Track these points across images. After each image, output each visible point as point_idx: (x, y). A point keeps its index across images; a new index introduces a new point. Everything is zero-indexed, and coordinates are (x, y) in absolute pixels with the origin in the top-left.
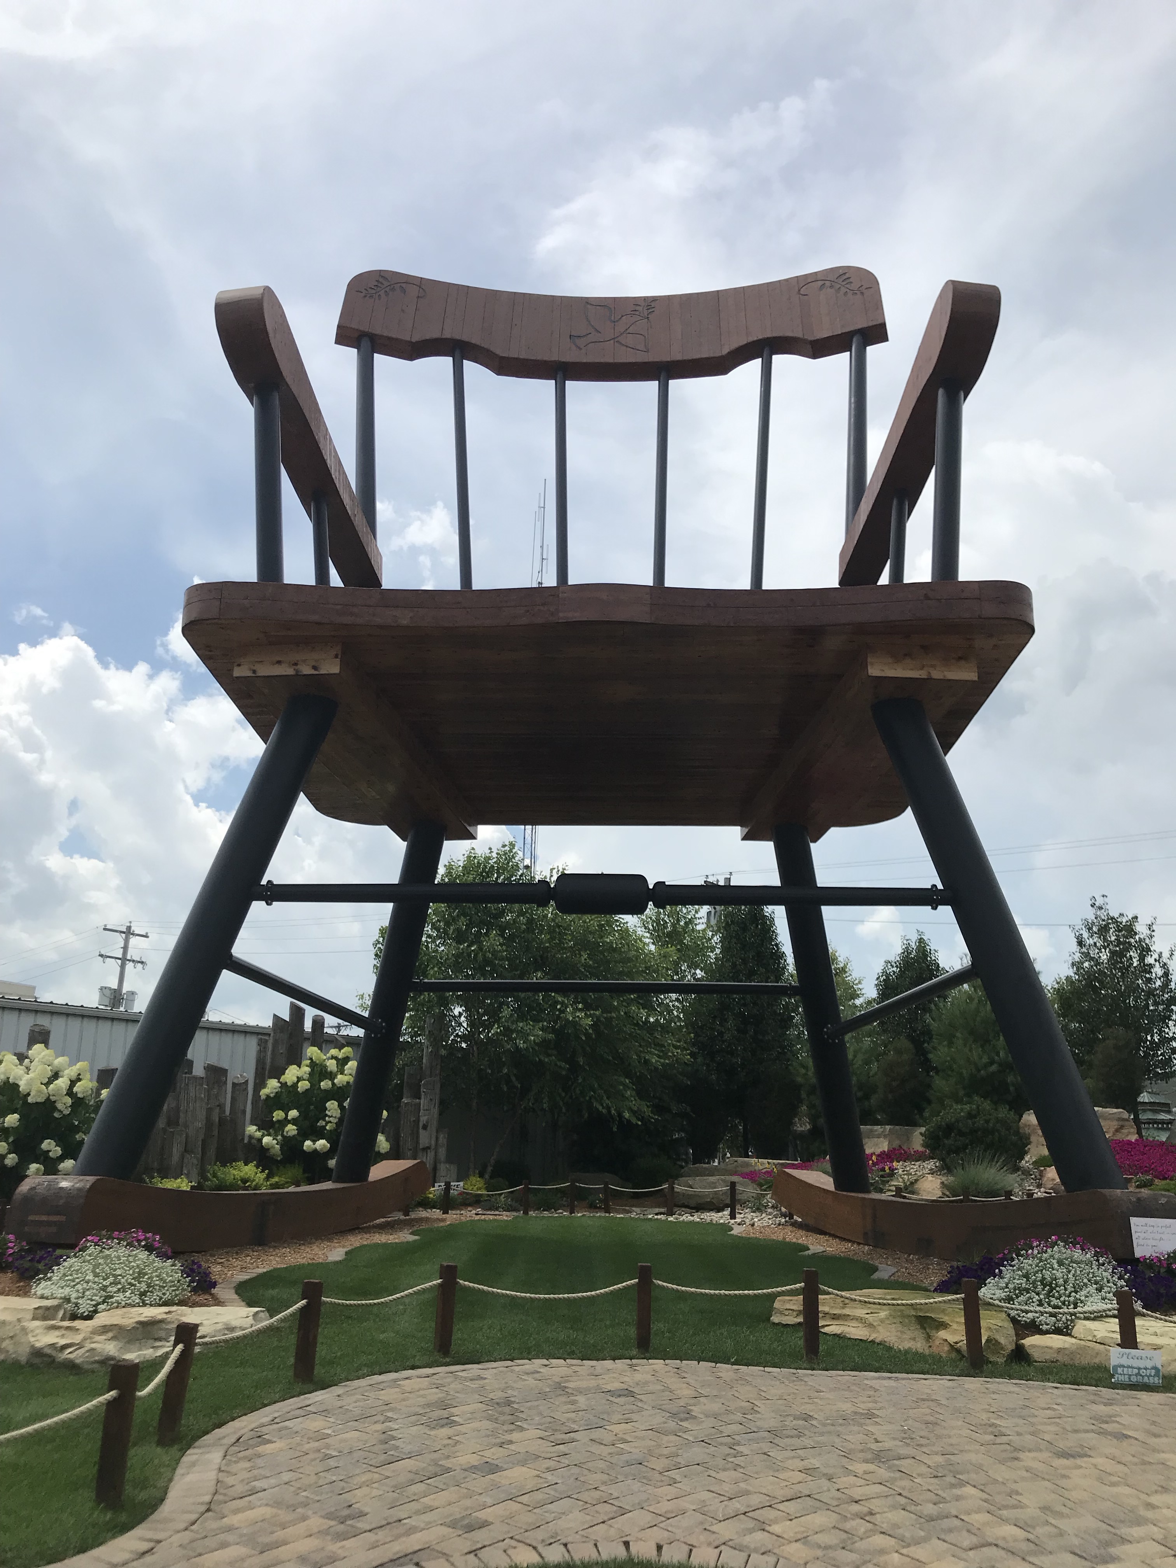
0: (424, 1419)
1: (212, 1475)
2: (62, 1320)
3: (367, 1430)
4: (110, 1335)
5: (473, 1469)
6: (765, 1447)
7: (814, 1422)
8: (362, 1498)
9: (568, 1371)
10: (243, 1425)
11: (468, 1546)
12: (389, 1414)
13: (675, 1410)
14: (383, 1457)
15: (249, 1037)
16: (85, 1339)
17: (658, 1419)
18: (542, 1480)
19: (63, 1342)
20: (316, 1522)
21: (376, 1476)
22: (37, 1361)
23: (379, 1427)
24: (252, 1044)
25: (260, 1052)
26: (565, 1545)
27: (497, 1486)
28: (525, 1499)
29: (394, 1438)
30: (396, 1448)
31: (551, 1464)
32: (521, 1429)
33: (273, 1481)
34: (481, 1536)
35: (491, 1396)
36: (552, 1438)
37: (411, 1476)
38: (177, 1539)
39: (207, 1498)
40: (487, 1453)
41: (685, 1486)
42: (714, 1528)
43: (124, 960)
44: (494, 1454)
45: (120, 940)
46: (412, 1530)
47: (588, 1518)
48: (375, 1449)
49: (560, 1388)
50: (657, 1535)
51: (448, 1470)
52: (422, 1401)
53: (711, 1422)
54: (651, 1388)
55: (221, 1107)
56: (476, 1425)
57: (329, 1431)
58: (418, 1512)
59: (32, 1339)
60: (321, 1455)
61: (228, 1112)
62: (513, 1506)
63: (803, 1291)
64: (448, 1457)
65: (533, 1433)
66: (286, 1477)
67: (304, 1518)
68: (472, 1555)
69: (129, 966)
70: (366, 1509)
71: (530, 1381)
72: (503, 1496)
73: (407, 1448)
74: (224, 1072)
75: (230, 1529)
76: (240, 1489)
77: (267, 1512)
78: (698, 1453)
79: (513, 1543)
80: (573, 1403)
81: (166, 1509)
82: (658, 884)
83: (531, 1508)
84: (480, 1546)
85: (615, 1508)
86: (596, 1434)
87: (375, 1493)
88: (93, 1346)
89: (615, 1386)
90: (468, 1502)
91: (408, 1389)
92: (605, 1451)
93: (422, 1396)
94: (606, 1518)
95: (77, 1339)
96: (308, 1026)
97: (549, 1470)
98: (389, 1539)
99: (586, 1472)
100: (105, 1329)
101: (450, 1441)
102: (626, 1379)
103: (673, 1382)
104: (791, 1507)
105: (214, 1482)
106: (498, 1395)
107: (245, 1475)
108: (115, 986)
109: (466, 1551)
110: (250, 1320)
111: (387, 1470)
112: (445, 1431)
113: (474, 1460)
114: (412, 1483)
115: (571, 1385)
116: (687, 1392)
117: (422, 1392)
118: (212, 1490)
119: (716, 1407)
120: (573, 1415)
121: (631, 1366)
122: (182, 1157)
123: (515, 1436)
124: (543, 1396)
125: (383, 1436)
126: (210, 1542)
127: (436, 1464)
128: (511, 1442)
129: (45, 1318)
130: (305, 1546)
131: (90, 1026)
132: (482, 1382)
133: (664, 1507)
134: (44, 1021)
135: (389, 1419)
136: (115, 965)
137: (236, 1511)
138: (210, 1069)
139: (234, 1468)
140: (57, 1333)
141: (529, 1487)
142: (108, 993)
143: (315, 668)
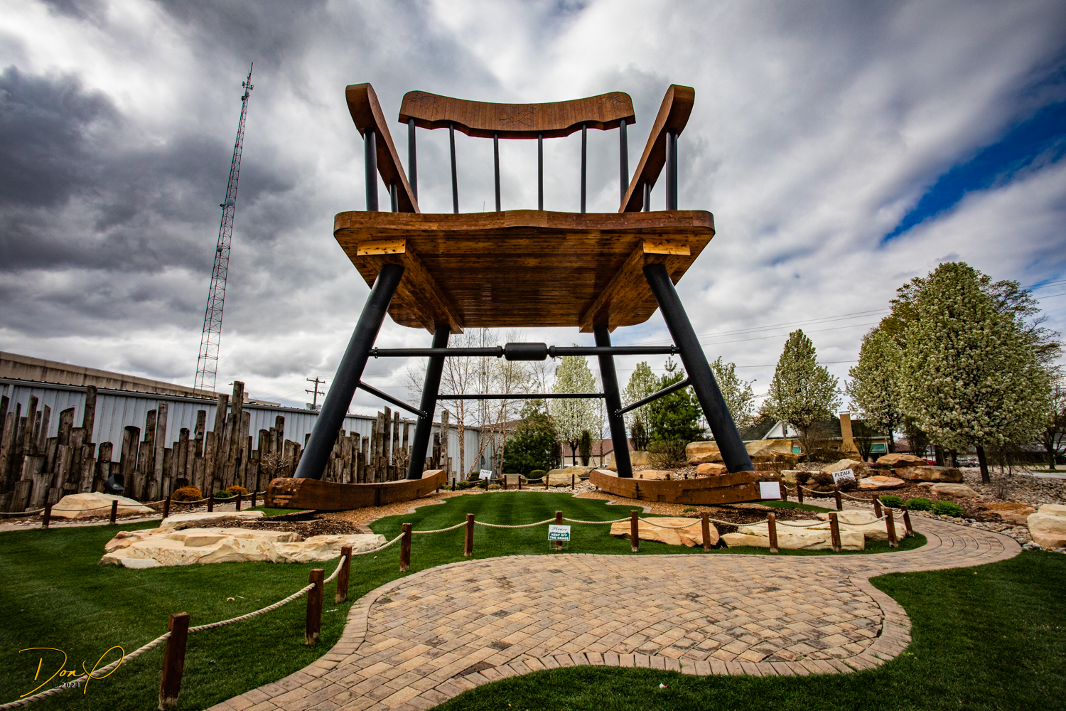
0: (466, 588)
1: (364, 620)
2: (291, 541)
3: (439, 594)
4: (313, 548)
5: (495, 614)
6: (633, 595)
8: (444, 631)
9: (528, 561)
10: (379, 592)
11: (503, 660)
12: (449, 586)
13: (584, 579)
14: (449, 609)
15: (368, 421)
16: (301, 550)
17: (578, 584)
18: (532, 619)
19: (291, 552)
20: (422, 648)
21: (448, 619)
22: (280, 560)
23: (445, 593)
24: (370, 424)
25: (373, 427)
26: (554, 656)
27: (511, 623)
28: (525, 630)
29: (452, 598)
30: (455, 604)
31: (534, 610)
32: (514, 592)
33: (395, 624)
34: (509, 653)
35: (495, 575)
36: (530, 596)
37: (466, 619)
38: (349, 660)
39: (363, 634)
40: (500, 605)
41: (603, 618)
42: (626, 641)
43: (316, 392)
44: (504, 606)
45: (313, 384)
46: (472, 651)
47: (561, 640)
48: (444, 605)
50: (598, 647)
51: (483, 615)
52: (463, 579)
53: (603, 584)
54: (569, 568)
55: (358, 450)
56: (492, 590)
57: (420, 595)
58: (472, 640)
59: (277, 551)
60: (418, 609)
61: (361, 452)
62: (521, 635)
63: (631, 520)
64: (482, 608)
65: (521, 594)
66: (402, 621)
67: (415, 645)
68: (506, 665)
69: (318, 395)
70: (446, 639)
71: (512, 567)
72: (515, 629)
73: (461, 604)
74: (358, 435)
75: (377, 653)
76: (380, 628)
77: (393, 641)
78: (601, 601)
79: (526, 656)
80: (535, 577)
81: (340, 644)
82: (551, 347)
83: (531, 635)
84: (509, 659)
85: (573, 634)
86: (551, 592)
87: (449, 629)
88: (306, 553)
89: (552, 568)
90: (498, 633)
91: (455, 572)
92: (558, 602)
93: (463, 576)
94: (570, 639)
95: (298, 550)
96: (392, 417)
97: (533, 613)
98: (461, 657)
99: (552, 614)
100: (310, 546)
101: (481, 599)
102: (556, 564)
103: (578, 564)
104: (660, 627)
105: (366, 625)
106: (499, 575)
107: (380, 620)
108: (313, 403)
109: (503, 663)
110: (377, 540)
111: (453, 616)
112: (477, 594)
113: (495, 609)
114: (467, 623)
115: (531, 568)
116: (587, 569)
117: (461, 574)
118: (365, 629)
119: (602, 576)
120: (537, 583)
121: (556, 557)
122: (343, 470)
123: (512, 595)
124: (520, 574)
125: (447, 598)
126: (366, 661)
127: (477, 613)
128: (511, 599)
129: (284, 541)
130: (417, 662)
131: (302, 417)
132: (489, 568)
133: (598, 631)
134: (282, 415)
135: (450, 589)
136: (312, 395)
137: (379, 641)
138: (352, 433)
139: (375, 616)
140: (288, 547)
141: (526, 623)
142: (310, 406)
143: (394, 251)
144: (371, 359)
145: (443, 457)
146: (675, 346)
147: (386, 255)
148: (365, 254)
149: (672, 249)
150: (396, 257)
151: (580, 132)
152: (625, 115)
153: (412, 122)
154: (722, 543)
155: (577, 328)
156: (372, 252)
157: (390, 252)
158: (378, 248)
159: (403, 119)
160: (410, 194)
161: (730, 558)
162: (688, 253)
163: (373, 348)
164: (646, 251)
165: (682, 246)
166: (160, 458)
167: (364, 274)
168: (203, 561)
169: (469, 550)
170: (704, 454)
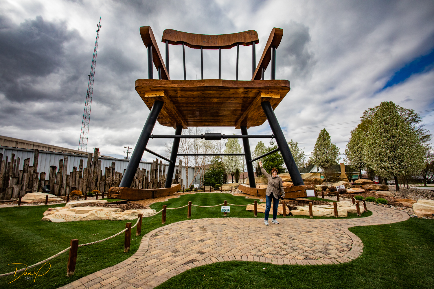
0: (188, 231)
1: (147, 243)
2: (118, 212)
3: (177, 233)
4: (127, 215)
5: (199, 241)
6: (254, 234)
7: (262, 228)
8: (179, 247)
10: (153, 232)
11: (202, 258)
12: (181, 230)
13: (235, 227)
14: (181, 239)
15: (149, 164)
16: (122, 216)
17: (232, 229)
18: (214, 243)
19: (118, 216)
20: (170, 253)
21: (181, 243)
22: (114, 219)
23: (179, 232)
24: (150, 165)
26: (222, 257)
27: (206, 244)
28: (211, 247)
29: (182, 234)
31: (215, 239)
32: (207, 232)
33: (160, 244)
34: (205, 255)
35: (200, 226)
36: (213, 234)
37: (188, 243)
38: (141, 258)
39: (147, 248)
40: (202, 237)
41: (242, 242)
42: (251, 252)
43: (128, 152)
44: (203, 238)
45: (127, 149)
46: (190, 255)
47: (225, 251)
48: (179, 237)
49: (212, 224)
50: (240, 254)
51: (195, 241)
53: (242, 229)
54: (229, 223)
55: (145, 176)
56: (198, 231)
57: (170, 233)
58: (190, 251)
59: (113, 216)
60: (169, 238)
62: (209, 249)
63: (254, 204)
64: (194, 238)
65: (210, 233)
66: (162, 243)
67: (167, 252)
68: (203, 260)
69: (129, 153)
70: (180, 250)
71: (206, 223)
72: (207, 246)
73: (186, 237)
74: (145, 170)
75: (152, 255)
76: (154, 246)
77: (159, 251)
78: (241, 236)
79: (211, 257)
80: (215, 226)
81: (138, 252)
82: (223, 135)
83: (213, 249)
84: (205, 258)
85: (230, 248)
86: (222, 233)
87: (181, 246)
88: (124, 217)
89: (222, 223)
90: (200, 248)
91: (184, 224)
92: (224, 236)
93: (187, 226)
94: (229, 251)
95: (121, 215)
96: (159, 162)
97: (214, 240)
98: (185, 257)
99: (222, 241)
100: (126, 214)
101: (194, 235)
102: (224, 221)
103: (233, 222)
104: (264, 246)
105: (148, 245)
106: (201, 226)
107: (154, 243)
108: (127, 157)
109: (202, 259)
110: (153, 212)
112: (192, 233)
113: (199, 239)
115: (214, 223)
116: (236, 224)
117: (186, 225)
119: (242, 226)
120: (216, 229)
122: (139, 184)
123: (206, 234)
124: (210, 225)
125: (180, 234)
126: (148, 258)
127: (192, 240)
128: (206, 235)
129: (115, 212)
130: (168, 259)
131: (122, 162)
132: (197, 223)
133: (240, 248)
134: (114, 161)
135: (181, 231)
137: (153, 251)
138: (143, 169)
139: (152, 241)
140: (117, 214)
141: (212, 244)
142: (125, 158)
143: (160, 95)
144: (150, 139)
145: (179, 179)
146: (273, 135)
147: (156, 97)
148: (148, 96)
149: (273, 95)
150: (160, 98)
151: (236, 47)
152: (255, 40)
153: (167, 42)
154: (290, 214)
155: (234, 127)
156: (150, 96)
157: (158, 96)
158: (153, 94)
159: (163, 40)
160: (166, 72)
161: (293, 220)
162: (279, 97)
163: (151, 135)
164: (262, 96)
165: (277, 94)
166: (65, 179)
167: (147, 104)
168: (83, 220)
169: (190, 216)
170: (285, 178)
